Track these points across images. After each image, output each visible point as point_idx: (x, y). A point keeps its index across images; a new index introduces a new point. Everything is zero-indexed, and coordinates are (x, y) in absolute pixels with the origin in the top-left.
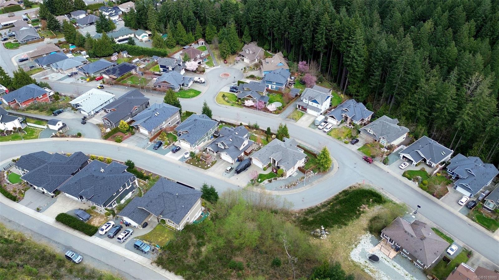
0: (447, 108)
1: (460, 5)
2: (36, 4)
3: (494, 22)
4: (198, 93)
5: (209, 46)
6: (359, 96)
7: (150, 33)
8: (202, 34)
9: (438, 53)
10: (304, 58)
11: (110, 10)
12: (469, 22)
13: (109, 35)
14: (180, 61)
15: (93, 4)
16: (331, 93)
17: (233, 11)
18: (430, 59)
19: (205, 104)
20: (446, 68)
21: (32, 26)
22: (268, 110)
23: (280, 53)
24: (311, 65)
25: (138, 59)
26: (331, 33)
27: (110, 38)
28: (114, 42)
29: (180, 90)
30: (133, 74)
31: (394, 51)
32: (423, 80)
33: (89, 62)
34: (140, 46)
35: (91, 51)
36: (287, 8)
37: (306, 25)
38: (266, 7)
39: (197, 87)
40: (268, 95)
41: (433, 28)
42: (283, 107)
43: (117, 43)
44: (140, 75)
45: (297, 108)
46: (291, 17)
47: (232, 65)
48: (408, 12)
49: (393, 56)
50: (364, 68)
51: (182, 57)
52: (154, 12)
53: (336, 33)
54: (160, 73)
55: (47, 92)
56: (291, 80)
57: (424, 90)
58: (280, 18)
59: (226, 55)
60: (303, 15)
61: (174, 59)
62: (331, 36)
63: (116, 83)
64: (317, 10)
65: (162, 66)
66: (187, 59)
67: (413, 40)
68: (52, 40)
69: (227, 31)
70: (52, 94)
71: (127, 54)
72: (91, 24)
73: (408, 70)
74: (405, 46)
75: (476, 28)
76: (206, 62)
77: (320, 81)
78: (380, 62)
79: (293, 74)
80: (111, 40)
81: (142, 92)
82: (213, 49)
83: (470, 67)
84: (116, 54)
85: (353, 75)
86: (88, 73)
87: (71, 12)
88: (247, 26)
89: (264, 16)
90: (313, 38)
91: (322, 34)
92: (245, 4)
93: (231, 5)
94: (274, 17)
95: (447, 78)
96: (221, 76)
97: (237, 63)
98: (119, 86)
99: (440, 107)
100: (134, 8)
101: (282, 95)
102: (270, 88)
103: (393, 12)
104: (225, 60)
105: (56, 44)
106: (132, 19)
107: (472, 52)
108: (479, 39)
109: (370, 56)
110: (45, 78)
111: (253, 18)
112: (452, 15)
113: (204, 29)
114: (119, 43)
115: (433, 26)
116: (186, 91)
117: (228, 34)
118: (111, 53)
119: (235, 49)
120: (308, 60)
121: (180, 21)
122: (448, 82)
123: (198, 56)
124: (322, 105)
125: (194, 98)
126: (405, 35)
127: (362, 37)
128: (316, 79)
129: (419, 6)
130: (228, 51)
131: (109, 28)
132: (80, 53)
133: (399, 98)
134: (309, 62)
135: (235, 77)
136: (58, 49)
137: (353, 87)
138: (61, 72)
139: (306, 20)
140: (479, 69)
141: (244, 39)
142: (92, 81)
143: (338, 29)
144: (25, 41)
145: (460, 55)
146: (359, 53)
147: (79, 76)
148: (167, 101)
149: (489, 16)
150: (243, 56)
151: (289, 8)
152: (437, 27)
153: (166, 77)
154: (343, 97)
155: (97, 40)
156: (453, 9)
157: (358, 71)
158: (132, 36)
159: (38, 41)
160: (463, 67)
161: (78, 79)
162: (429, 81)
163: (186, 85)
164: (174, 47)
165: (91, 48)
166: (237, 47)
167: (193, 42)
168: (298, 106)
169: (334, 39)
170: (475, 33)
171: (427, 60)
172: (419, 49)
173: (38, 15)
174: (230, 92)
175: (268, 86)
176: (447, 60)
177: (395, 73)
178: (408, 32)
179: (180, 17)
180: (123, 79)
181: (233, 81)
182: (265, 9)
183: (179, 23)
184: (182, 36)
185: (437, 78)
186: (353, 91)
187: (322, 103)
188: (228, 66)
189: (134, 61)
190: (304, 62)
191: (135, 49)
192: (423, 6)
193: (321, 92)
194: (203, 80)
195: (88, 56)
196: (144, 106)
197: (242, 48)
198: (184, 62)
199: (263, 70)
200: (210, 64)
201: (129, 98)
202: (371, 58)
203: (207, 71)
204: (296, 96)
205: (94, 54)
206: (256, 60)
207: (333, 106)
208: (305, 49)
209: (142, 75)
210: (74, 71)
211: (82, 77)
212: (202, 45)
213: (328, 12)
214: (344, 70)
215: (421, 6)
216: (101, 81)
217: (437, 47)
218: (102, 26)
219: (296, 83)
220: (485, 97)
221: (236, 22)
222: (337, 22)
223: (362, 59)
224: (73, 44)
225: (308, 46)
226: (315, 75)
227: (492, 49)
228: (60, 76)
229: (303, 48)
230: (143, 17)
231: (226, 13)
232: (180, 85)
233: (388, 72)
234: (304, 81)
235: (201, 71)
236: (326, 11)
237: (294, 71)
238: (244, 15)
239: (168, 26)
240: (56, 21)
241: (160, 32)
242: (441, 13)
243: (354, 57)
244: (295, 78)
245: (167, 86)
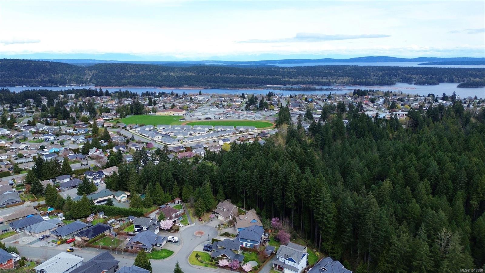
0: (424, 265)
1: (411, 166)
2: (25, 170)
3: (446, 181)
4: (171, 253)
5: (185, 205)
6: (334, 253)
7: (129, 194)
8: (179, 194)
9: (402, 209)
10: (277, 215)
11: (94, 174)
12: (423, 181)
13: (89, 197)
14: (155, 220)
15: (79, 169)
16: (306, 251)
17: (209, 172)
18: (396, 215)
19: (177, 265)
20: (413, 225)
21: (16, 190)
22: (244, 270)
23: (253, 210)
24: (284, 222)
25: (114, 220)
26: (299, 191)
27: (90, 199)
28: (93, 204)
29: (153, 250)
30: (106, 235)
31: (361, 207)
32: (394, 236)
33: (64, 224)
34: (118, 207)
35: (68, 213)
36: (257, 169)
37: (275, 184)
38: (238, 169)
39: (171, 247)
40: (243, 253)
41: (392, 187)
42: (259, 266)
43: (95, 204)
44: (113, 236)
45: (273, 268)
46: (261, 177)
47: (206, 222)
48: (366, 172)
49: (361, 212)
50: (335, 224)
51: (157, 216)
52: (135, 175)
53: (304, 191)
54: (135, 234)
55: (13, 257)
56: (266, 237)
57: (397, 247)
58: (252, 178)
59: (201, 213)
60: (271, 175)
61: (150, 219)
62: (299, 193)
63: (88, 245)
64: (284, 171)
65: (136, 226)
66: (162, 218)
67: (377, 197)
68: (32, 203)
69: (203, 190)
70: (18, 259)
71: (103, 214)
72: (74, 187)
73: (378, 226)
74: (370, 203)
75: (431, 186)
76: (181, 220)
77: (294, 238)
78: (349, 218)
79: (266, 231)
80: (90, 202)
81: (112, 255)
82: (188, 208)
83: (436, 223)
84: (92, 215)
85: (325, 232)
86: (60, 236)
87: (56, 176)
88: (221, 185)
89: (237, 176)
90: (283, 195)
91: (291, 192)
92: (220, 166)
93: (207, 167)
94: (246, 177)
95: (417, 234)
96: (195, 234)
97: (211, 220)
98: (90, 248)
99: (418, 265)
100: (117, 172)
101: (258, 253)
102: (244, 245)
103: (353, 173)
104: (200, 218)
105: (35, 208)
106: (114, 181)
107: (434, 208)
108: (437, 196)
109: (339, 212)
110: (16, 242)
111: (227, 178)
112: (407, 174)
113: (181, 189)
114: (98, 204)
115: (391, 185)
116: (158, 251)
117: (203, 193)
118: (88, 215)
119: (210, 206)
120: (280, 216)
121: (159, 182)
122: (419, 239)
123: (174, 215)
124: (299, 264)
125: (166, 259)
126: (368, 193)
127: (329, 194)
128: (289, 236)
129: (375, 168)
130: (203, 209)
131: (90, 190)
132: (57, 215)
133: (375, 255)
134: (281, 219)
135: (209, 235)
136: (36, 211)
137: (327, 244)
138: (33, 235)
139: (276, 180)
140: (445, 225)
141: (218, 197)
142: (62, 244)
143: (306, 188)
144: (5, 205)
145: (423, 211)
146: (328, 210)
147: (50, 239)
148: (138, 263)
149: (440, 176)
150: (218, 214)
151: (259, 169)
152: (396, 185)
153: (139, 237)
154: (319, 255)
155: (76, 202)
156: (406, 170)
157: (330, 228)
158: (112, 197)
159: (19, 204)
160: (429, 223)
161: (49, 242)
162: (401, 238)
163: (159, 245)
164: (151, 206)
165: (69, 210)
166: (211, 204)
167: (169, 202)
168: (274, 265)
169: (303, 197)
170: (432, 191)
171: (394, 216)
172: (384, 205)
173: (24, 180)
174: (204, 251)
175: (242, 244)
176: (412, 216)
177: (366, 229)
178: (370, 190)
179: (159, 179)
180: (95, 241)
181: (208, 239)
182: (238, 170)
183: (158, 184)
184: (159, 196)
185: (407, 234)
186: (328, 248)
187: (299, 262)
188: (202, 223)
189: (109, 222)
190: (276, 218)
191: (112, 209)
192: (378, 167)
193: (296, 250)
194: (176, 238)
195: (64, 218)
196: (113, 269)
197: (217, 205)
198: (159, 221)
199: (237, 227)
200: (184, 222)
201: (98, 261)
202: (340, 214)
203: (181, 229)
204: (272, 253)
205: (70, 216)
206: (230, 217)
207: (310, 265)
208: (277, 206)
209: (116, 235)
210: (46, 234)
211: (54, 239)
212: (178, 204)
213: (295, 173)
214: (316, 227)
215: (376, 167)
216: (72, 244)
217: (400, 204)
218: (84, 189)
219: (271, 240)
220: (458, 253)
221: (211, 182)
222: (304, 181)
223: (332, 215)
224: (52, 206)
225: (279, 203)
226: (289, 231)
227: (452, 206)
228: (32, 239)
229: (274, 205)
230: (124, 180)
231: (202, 174)
232: (153, 245)
233: (358, 228)
234: (279, 238)
235: (175, 230)
236: (293, 172)
237: (268, 227)
238: (219, 176)
239: (147, 187)
240: (41, 185)
241: (139, 193)
242: (396, 173)
243: (323, 214)
244: (269, 235)
245: (139, 247)
